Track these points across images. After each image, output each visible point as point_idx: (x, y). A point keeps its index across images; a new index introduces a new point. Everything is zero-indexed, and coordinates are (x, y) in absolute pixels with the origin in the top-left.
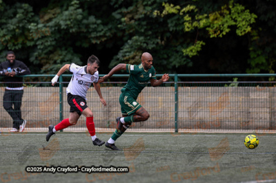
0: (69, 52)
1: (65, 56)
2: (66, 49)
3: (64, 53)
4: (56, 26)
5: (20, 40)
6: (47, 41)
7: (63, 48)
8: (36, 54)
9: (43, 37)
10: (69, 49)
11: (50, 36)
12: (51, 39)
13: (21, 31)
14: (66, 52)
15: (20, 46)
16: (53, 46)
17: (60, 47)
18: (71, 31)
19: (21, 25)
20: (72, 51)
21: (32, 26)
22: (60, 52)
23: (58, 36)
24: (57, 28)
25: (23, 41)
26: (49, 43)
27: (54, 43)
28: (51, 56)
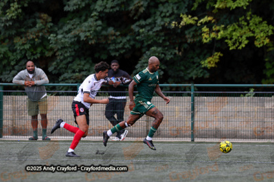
0: (88, 62)
1: (84, 66)
2: (85, 59)
3: (83, 63)
4: (75, 37)
5: (39, 50)
6: (66, 52)
7: (82, 58)
8: (55, 63)
9: (62, 48)
10: (87, 59)
11: (70, 47)
12: (70, 50)
13: (40, 41)
14: (85, 62)
15: (39, 55)
16: (72, 56)
17: (79, 57)
18: (90, 43)
19: (40, 34)
20: (91, 61)
21: (52, 37)
22: (78, 62)
23: (77, 47)
24: (76, 39)
25: (42, 50)
26: (68, 54)
27: (73, 54)
28: (70, 65)
